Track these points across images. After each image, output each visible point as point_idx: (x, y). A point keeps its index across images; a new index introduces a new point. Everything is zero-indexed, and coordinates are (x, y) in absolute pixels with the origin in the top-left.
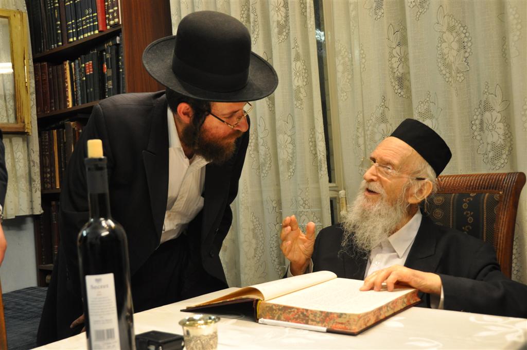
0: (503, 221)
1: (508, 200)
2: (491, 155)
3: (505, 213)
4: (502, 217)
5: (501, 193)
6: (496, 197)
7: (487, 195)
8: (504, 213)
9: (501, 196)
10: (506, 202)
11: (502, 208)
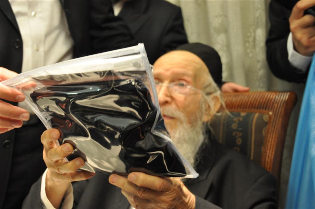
0: (271, 145)
1: (277, 122)
3: (274, 136)
4: (270, 140)
5: (271, 113)
6: (266, 118)
7: (257, 115)
8: (272, 136)
9: (270, 117)
10: (275, 124)
11: (270, 130)
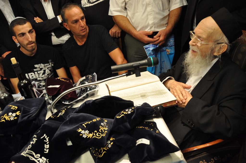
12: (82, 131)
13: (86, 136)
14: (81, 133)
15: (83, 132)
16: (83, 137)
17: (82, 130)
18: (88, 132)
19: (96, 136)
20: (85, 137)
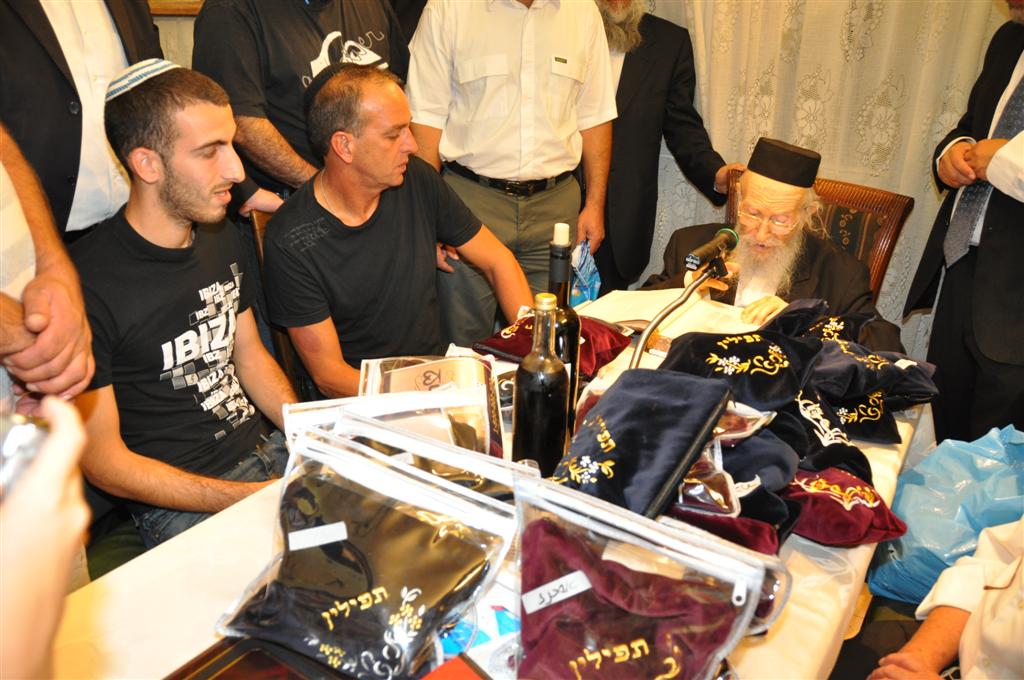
2: (874, 157)
6: (880, 221)
12: (721, 360)
13: (733, 370)
14: (719, 364)
15: (723, 362)
16: (725, 372)
17: (721, 357)
18: (738, 360)
19: (764, 368)
20: (730, 373)
